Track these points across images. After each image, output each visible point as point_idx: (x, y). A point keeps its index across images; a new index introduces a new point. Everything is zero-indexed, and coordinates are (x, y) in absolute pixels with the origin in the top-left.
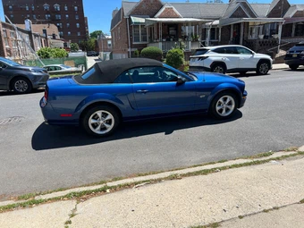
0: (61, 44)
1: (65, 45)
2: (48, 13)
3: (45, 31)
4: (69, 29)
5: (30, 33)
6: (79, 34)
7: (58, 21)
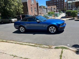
0: (55, 10)
1: (57, 10)
2: (55, 3)
3: (52, 8)
4: (60, 6)
5: (47, 9)
6: (62, 7)
7: (57, 4)
